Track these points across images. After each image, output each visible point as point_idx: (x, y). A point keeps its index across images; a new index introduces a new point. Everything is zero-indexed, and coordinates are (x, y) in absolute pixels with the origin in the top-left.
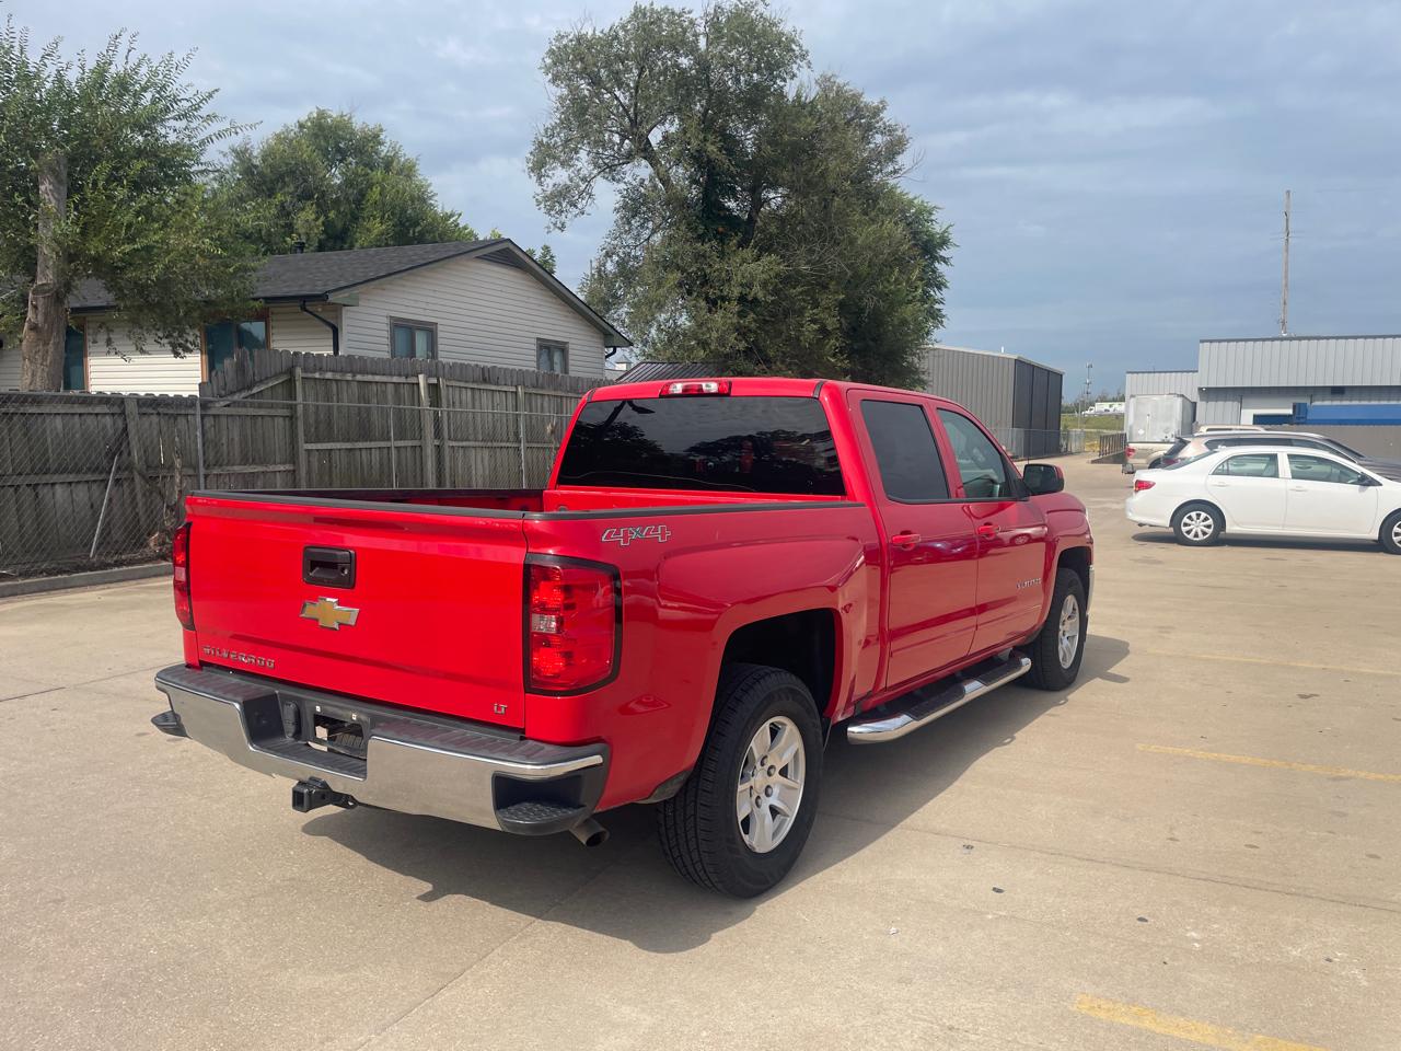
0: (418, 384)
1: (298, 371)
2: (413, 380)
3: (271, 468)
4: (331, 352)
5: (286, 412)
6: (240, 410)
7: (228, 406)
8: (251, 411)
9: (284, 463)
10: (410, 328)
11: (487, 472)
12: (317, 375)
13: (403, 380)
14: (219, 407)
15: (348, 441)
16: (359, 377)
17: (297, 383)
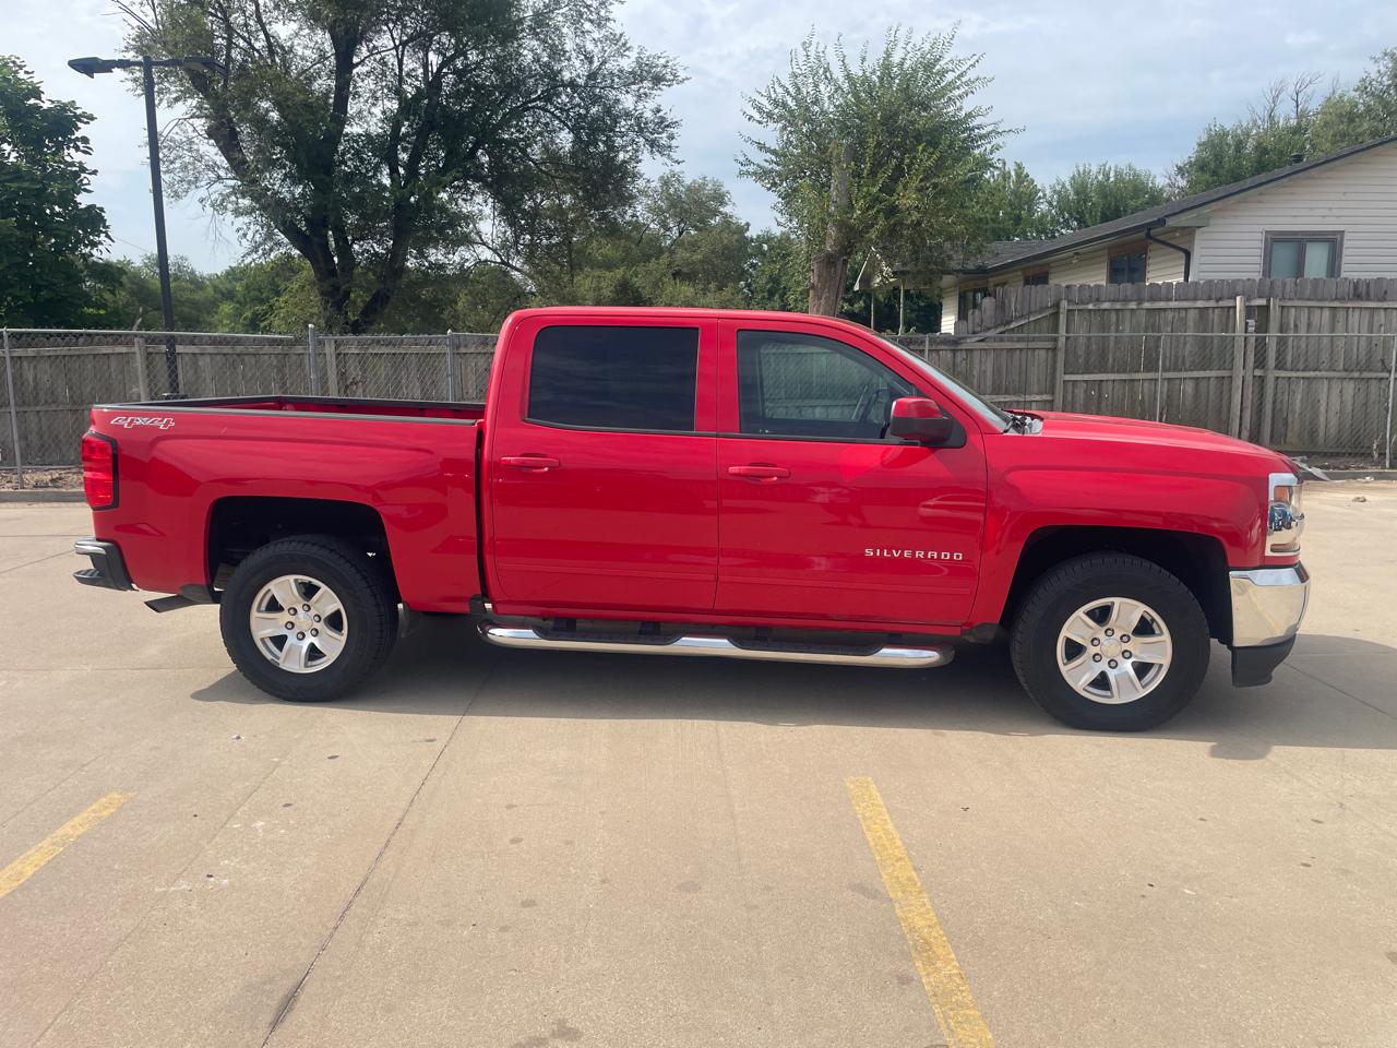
0: (1235, 307)
1: (1064, 305)
2: (1229, 303)
3: (1028, 398)
4: (1182, 280)
5: (1049, 345)
6: (996, 344)
7: (982, 341)
8: (1008, 345)
9: (1041, 394)
10: (1299, 241)
11: (1349, 408)
12: (1090, 307)
13: (1212, 304)
14: (971, 342)
15: (1124, 372)
16: (1147, 305)
17: (1061, 316)
